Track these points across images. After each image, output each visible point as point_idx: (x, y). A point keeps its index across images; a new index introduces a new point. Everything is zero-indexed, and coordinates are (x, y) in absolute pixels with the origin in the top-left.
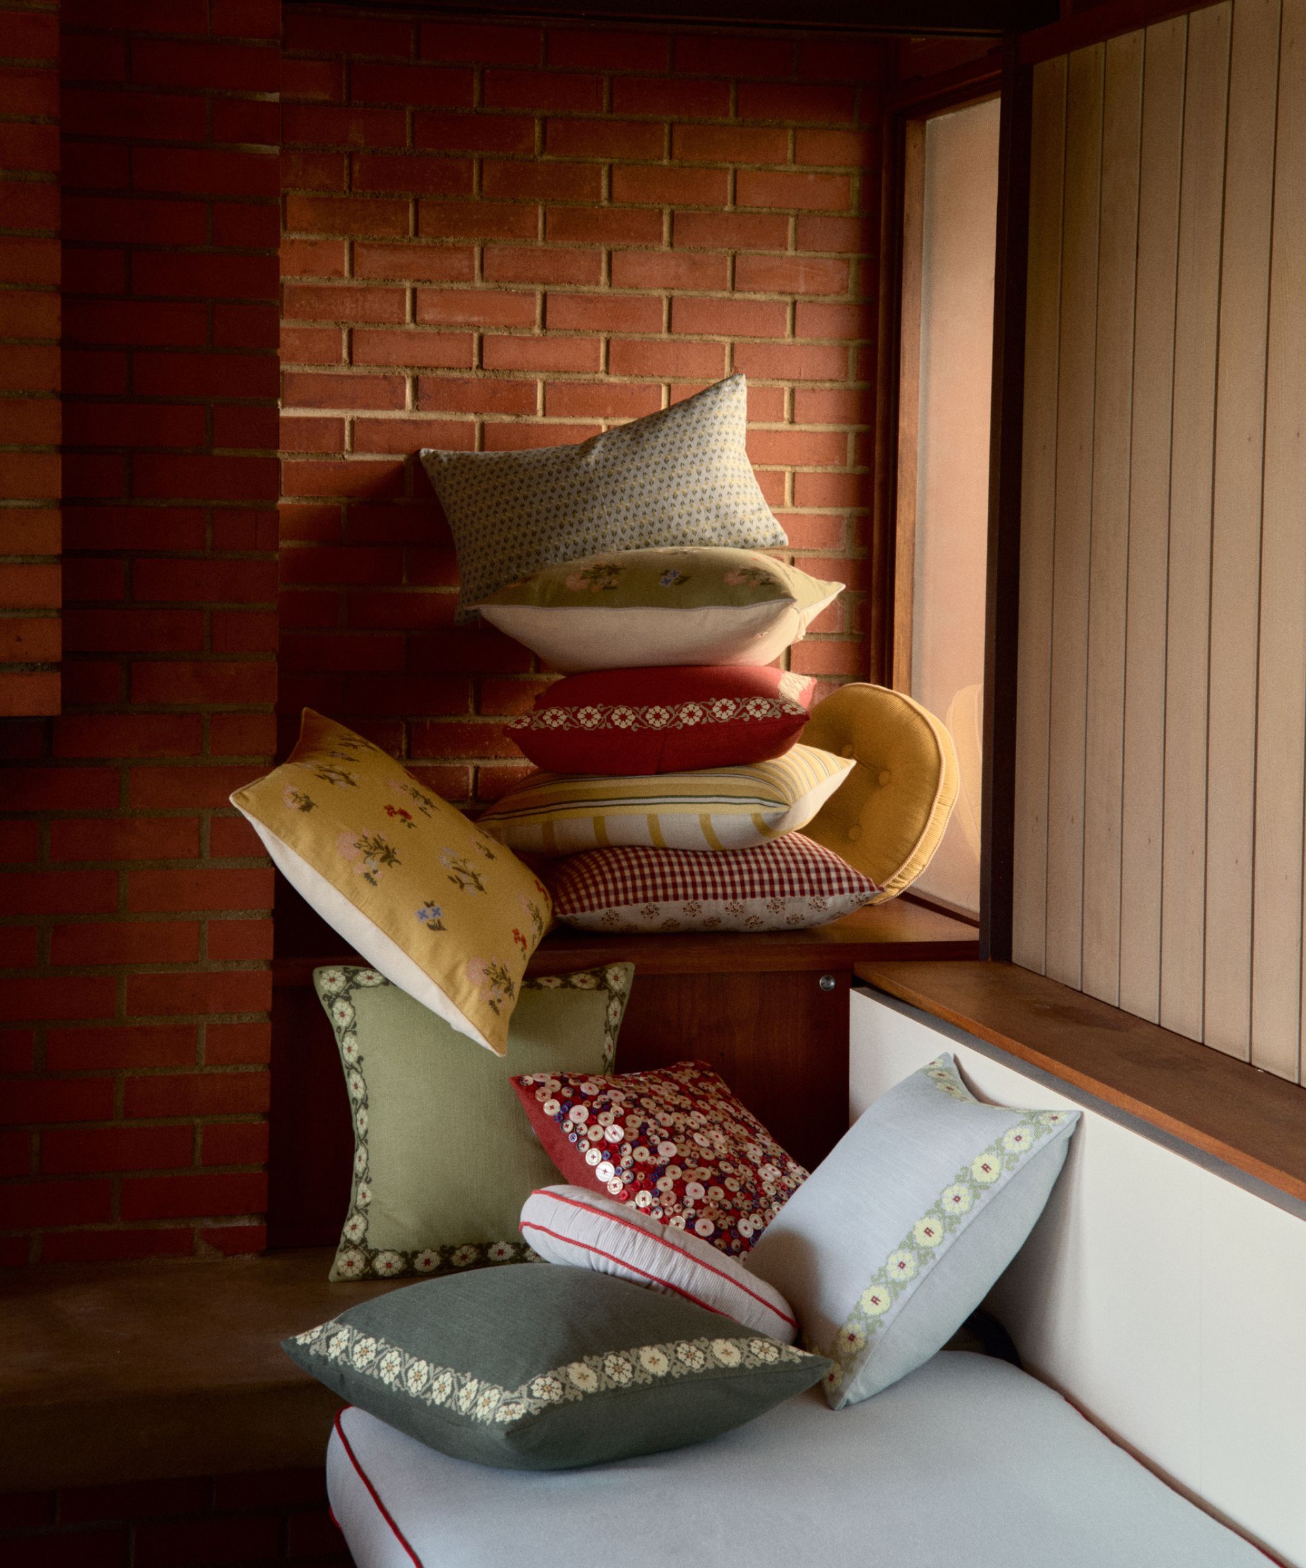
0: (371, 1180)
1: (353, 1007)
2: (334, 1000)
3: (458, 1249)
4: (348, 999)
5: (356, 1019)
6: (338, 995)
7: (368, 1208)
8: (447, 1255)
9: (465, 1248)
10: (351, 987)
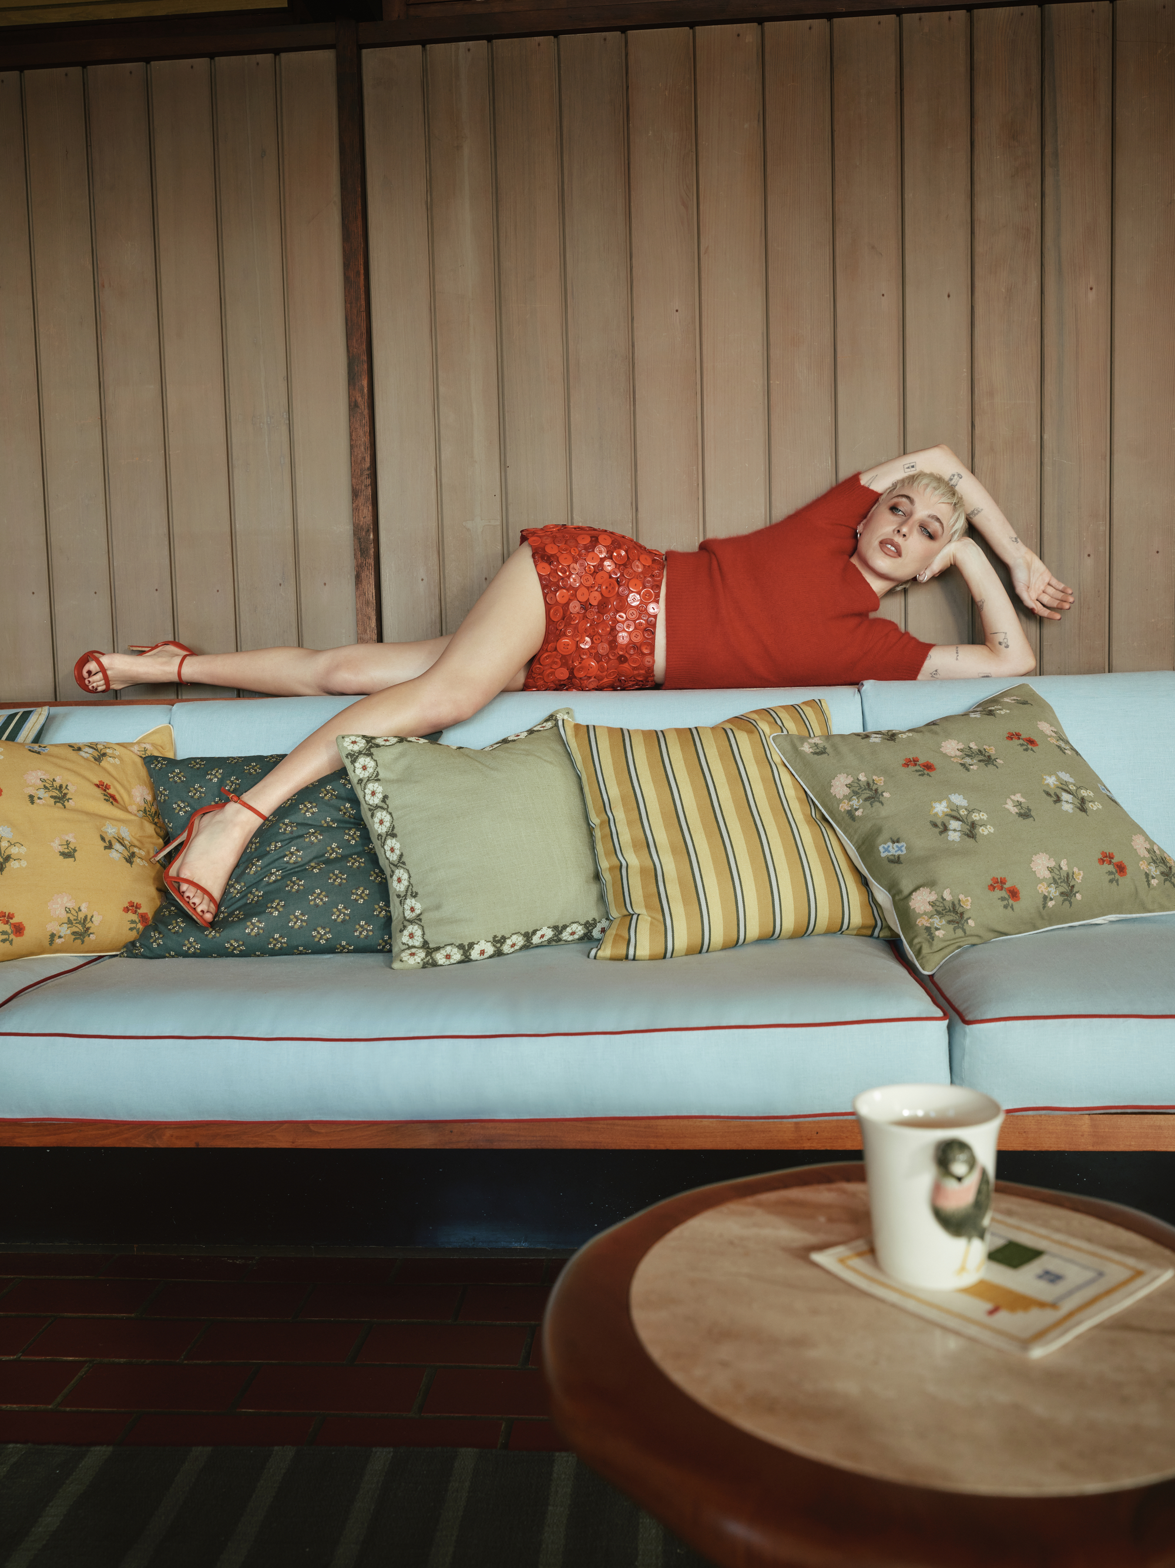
0: (417, 894)
1: (376, 761)
2: (357, 757)
3: (509, 938)
4: (370, 755)
5: (378, 769)
6: (360, 753)
7: (421, 917)
8: (499, 945)
9: (514, 937)
10: (371, 747)
